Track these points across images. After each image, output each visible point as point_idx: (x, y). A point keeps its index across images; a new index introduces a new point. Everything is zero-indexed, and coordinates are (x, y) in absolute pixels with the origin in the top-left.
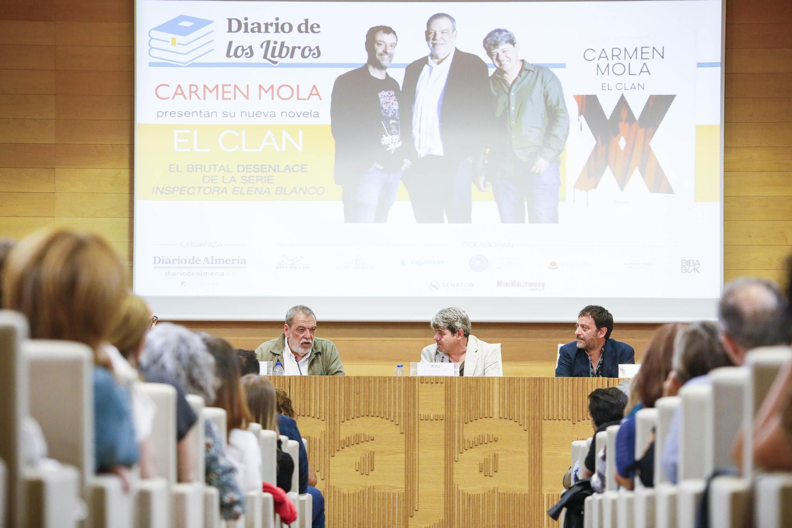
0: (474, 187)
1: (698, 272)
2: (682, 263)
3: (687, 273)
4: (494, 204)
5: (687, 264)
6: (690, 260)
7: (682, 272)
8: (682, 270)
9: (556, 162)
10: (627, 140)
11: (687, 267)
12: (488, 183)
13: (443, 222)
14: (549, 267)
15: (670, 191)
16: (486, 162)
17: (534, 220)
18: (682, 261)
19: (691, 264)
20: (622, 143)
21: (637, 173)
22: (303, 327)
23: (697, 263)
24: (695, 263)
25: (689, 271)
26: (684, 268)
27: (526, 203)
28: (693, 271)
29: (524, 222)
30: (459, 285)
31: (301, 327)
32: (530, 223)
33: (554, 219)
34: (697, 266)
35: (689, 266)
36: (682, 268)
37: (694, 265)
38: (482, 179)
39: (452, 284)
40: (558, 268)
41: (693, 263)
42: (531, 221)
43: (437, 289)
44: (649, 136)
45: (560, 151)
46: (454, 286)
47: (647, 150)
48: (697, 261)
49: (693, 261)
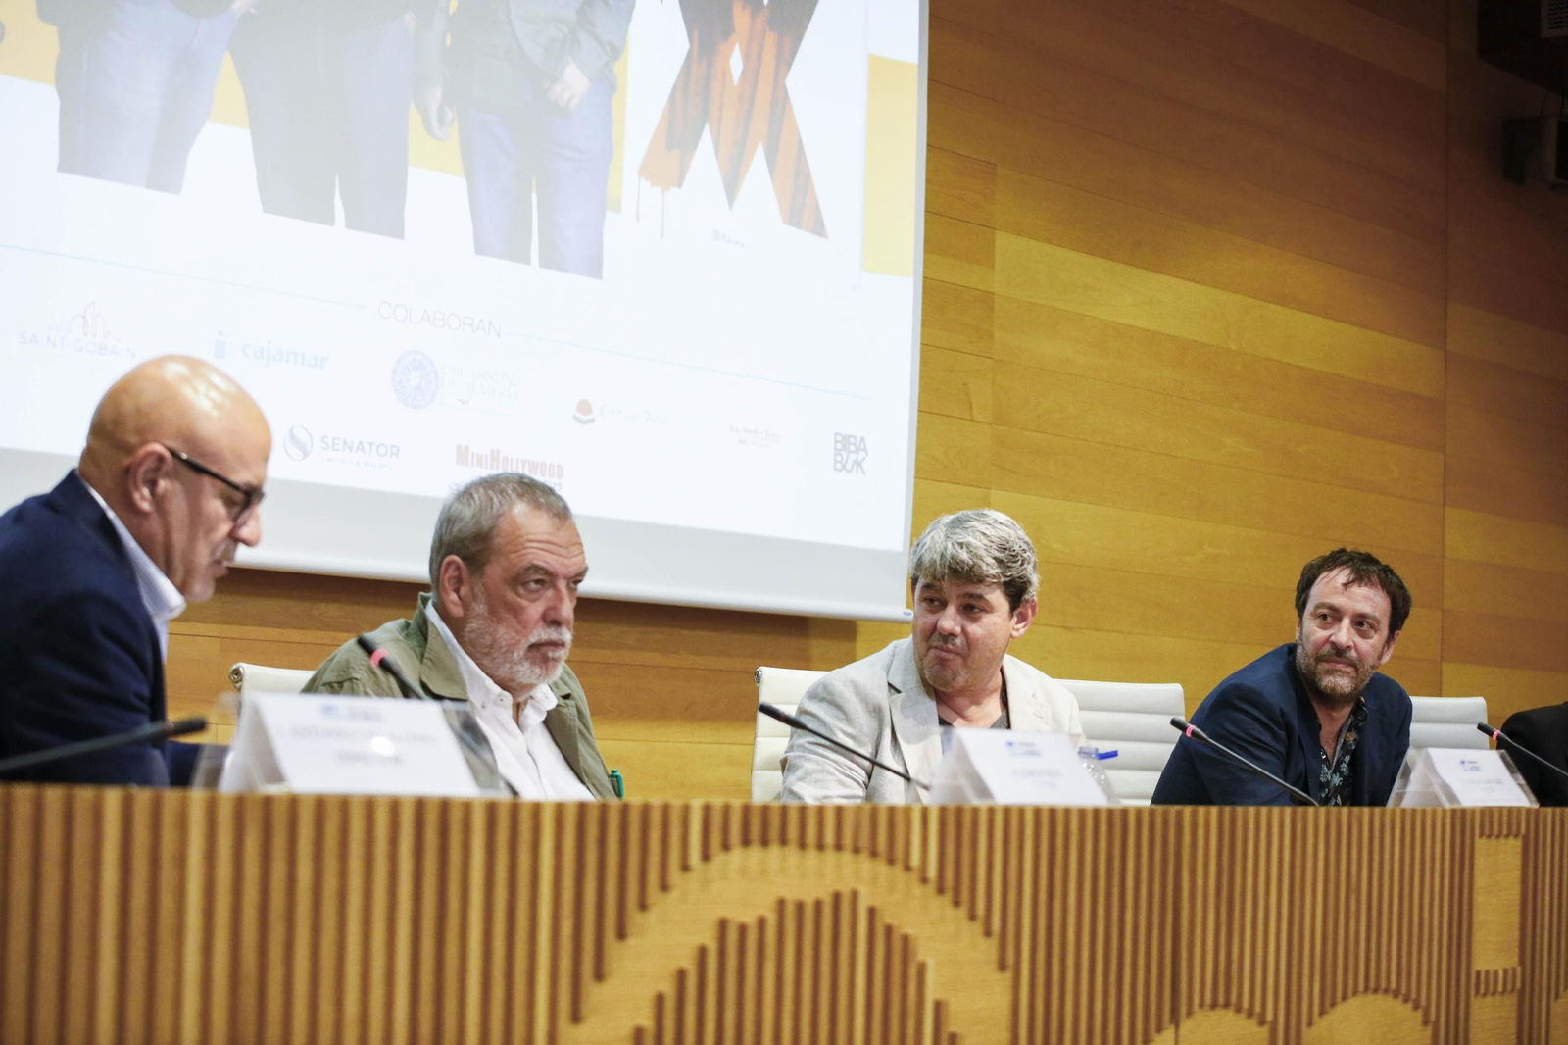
0: (414, 117)
1: (864, 473)
2: (836, 441)
3: (844, 472)
4: (461, 184)
5: (844, 448)
6: (850, 436)
7: (836, 469)
8: (836, 461)
9: (606, 84)
10: (746, 56)
11: (844, 454)
12: (449, 113)
13: (329, 220)
14: (575, 417)
15: (819, 229)
16: (448, 42)
17: (551, 259)
18: (836, 434)
19: (852, 448)
20: (736, 63)
21: (759, 160)
22: (547, 573)
23: (862, 446)
24: (858, 444)
25: (848, 467)
26: (839, 458)
27: (534, 197)
28: (855, 466)
29: (527, 260)
30: (363, 450)
31: (537, 568)
32: (542, 265)
33: (593, 267)
34: (862, 454)
35: (849, 451)
36: (836, 455)
37: (858, 450)
38: (435, 96)
39: (345, 443)
40: (593, 420)
41: (855, 444)
42: (545, 262)
43: (305, 455)
44: (785, 58)
45: (616, 51)
46: (350, 449)
47: (780, 100)
48: (863, 439)
49: (854, 437)
